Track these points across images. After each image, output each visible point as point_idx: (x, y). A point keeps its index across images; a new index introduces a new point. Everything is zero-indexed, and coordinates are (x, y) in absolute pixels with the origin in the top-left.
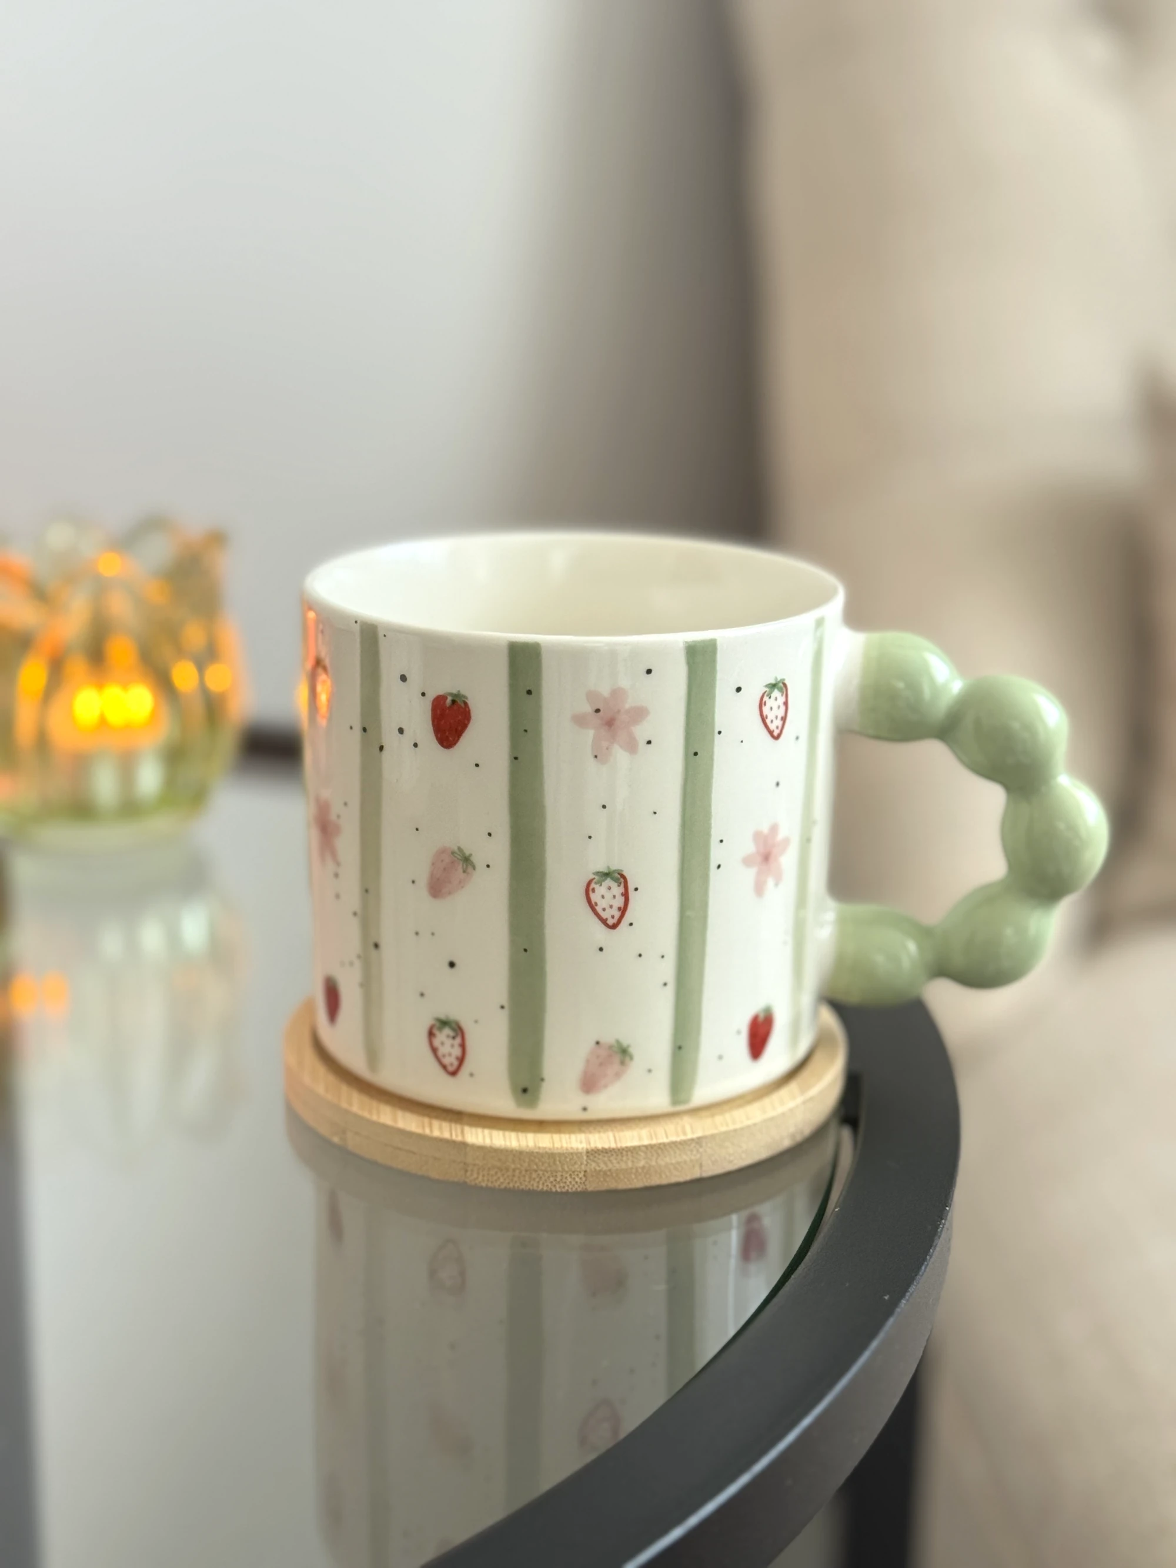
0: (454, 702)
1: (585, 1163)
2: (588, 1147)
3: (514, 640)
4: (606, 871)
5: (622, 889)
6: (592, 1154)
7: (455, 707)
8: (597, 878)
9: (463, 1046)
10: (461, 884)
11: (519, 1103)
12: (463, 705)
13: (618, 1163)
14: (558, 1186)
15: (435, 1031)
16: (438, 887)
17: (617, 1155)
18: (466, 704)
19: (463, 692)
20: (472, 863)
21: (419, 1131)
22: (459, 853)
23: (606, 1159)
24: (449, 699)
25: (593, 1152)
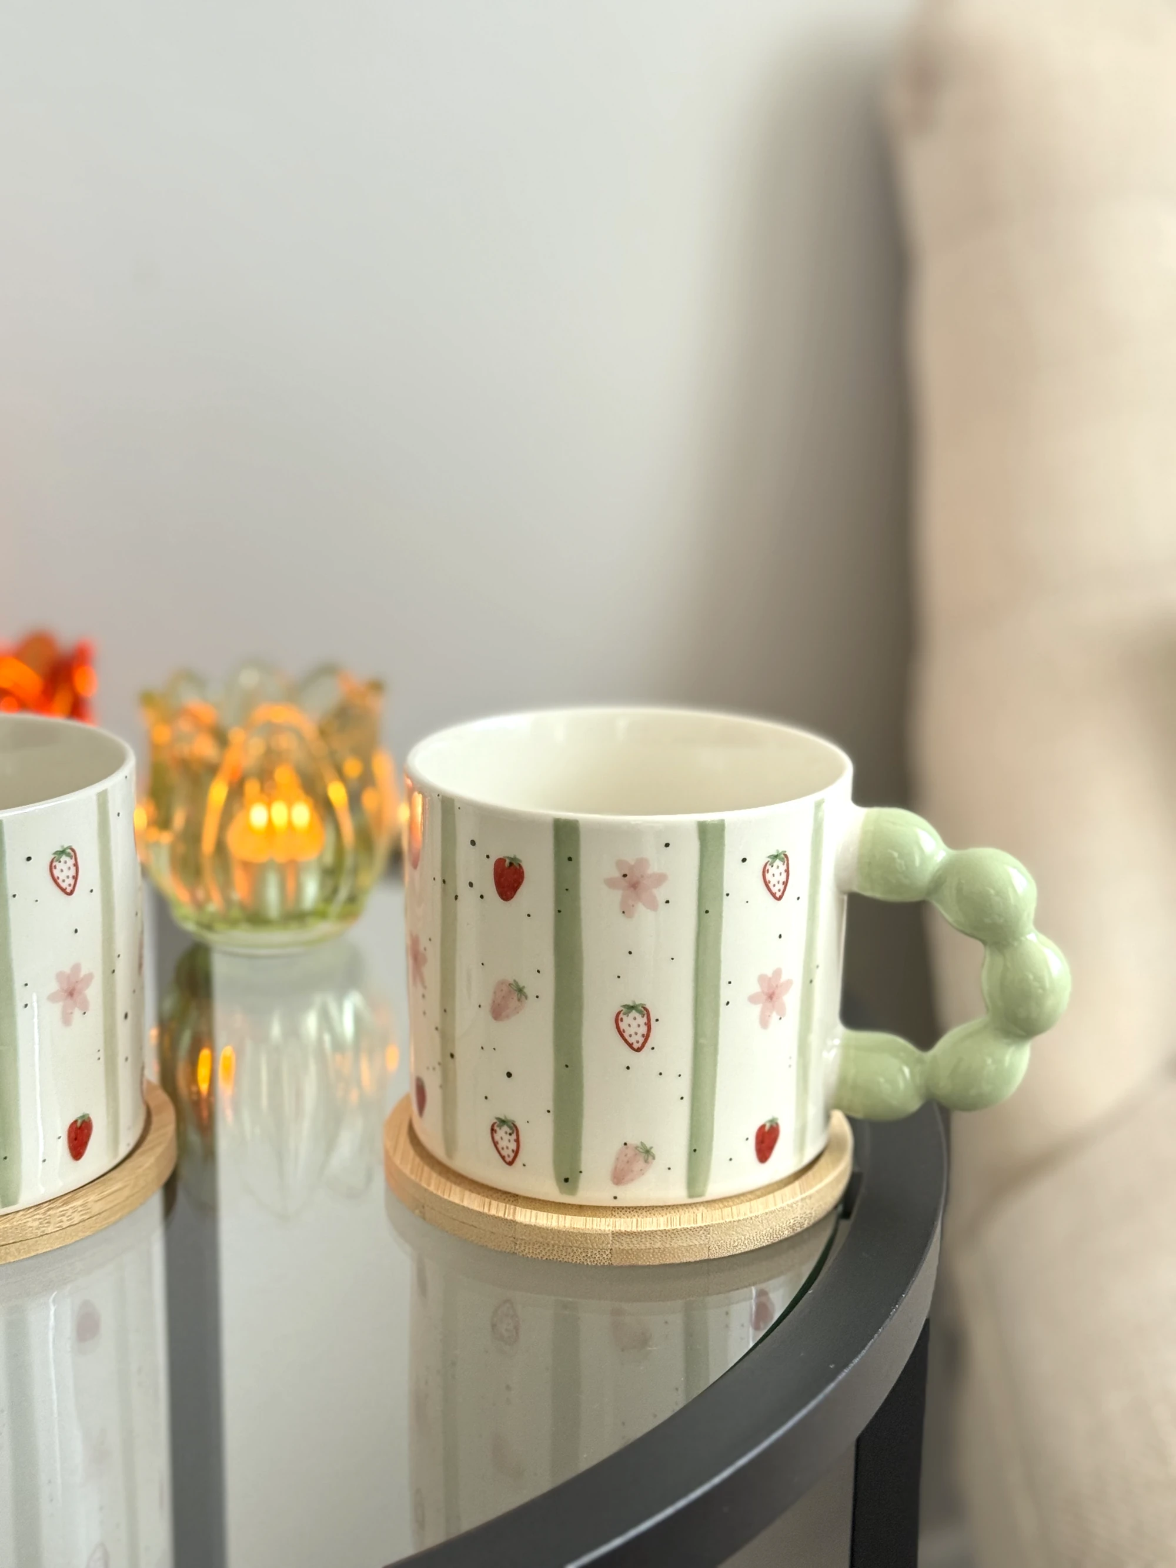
0: (511, 864)
1: (611, 1242)
2: (614, 1229)
3: (557, 817)
4: (631, 1004)
5: (645, 1020)
6: (617, 1236)
7: (512, 867)
8: (624, 1010)
9: (517, 1141)
10: (517, 1011)
11: (562, 1191)
12: (518, 867)
13: (638, 1244)
14: (588, 1260)
15: (496, 1128)
16: (498, 1012)
17: (638, 1237)
18: (520, 866)
19: (518, 857)
20: (524, 993)
21: (480, 1209)
22: (514, 984)
23: (628, 1240)
24: (508, 862)
25: (617, 1234)
